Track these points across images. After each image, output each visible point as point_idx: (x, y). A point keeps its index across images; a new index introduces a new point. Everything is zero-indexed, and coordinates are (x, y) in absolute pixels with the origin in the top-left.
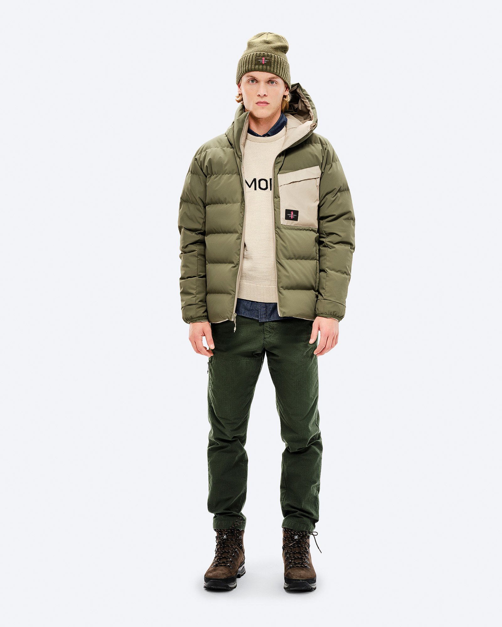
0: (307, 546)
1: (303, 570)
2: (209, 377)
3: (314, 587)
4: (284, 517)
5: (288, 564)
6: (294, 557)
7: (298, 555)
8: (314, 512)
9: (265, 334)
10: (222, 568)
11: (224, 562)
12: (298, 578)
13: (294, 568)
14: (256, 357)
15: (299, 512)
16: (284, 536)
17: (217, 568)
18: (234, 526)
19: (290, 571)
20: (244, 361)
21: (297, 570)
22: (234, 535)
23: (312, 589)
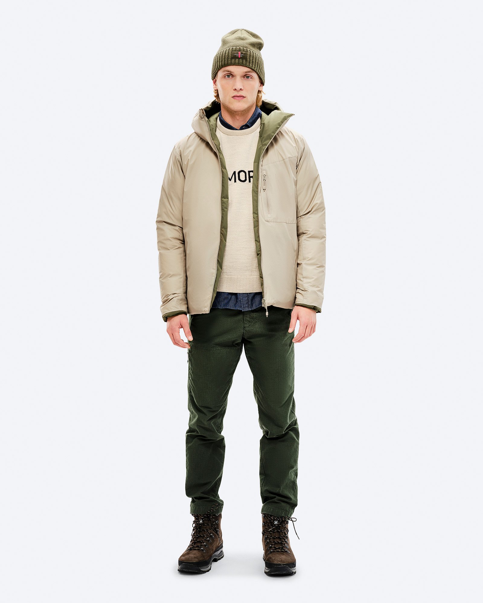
0: (286, 532)
1: (284, 554)
2: (189, 366)
3: (294, 571)
4: (263, 503)
5: (269, 549)
6: (274, 542)
7: (278, 540)
8: (292, 497)
9: (244, 323)
10: (195, 552)
11: (198, 546)
12: (279, 563)
13: (275, 553)
14: (236, 347)
15: (278, 497)
16: (264, 522)
17: (191, 551)
18: (210, 511)
19: (270, 555)
20: (224, 351)
21: (277, 555)
22: (209, 520)
23: (292, 573)
